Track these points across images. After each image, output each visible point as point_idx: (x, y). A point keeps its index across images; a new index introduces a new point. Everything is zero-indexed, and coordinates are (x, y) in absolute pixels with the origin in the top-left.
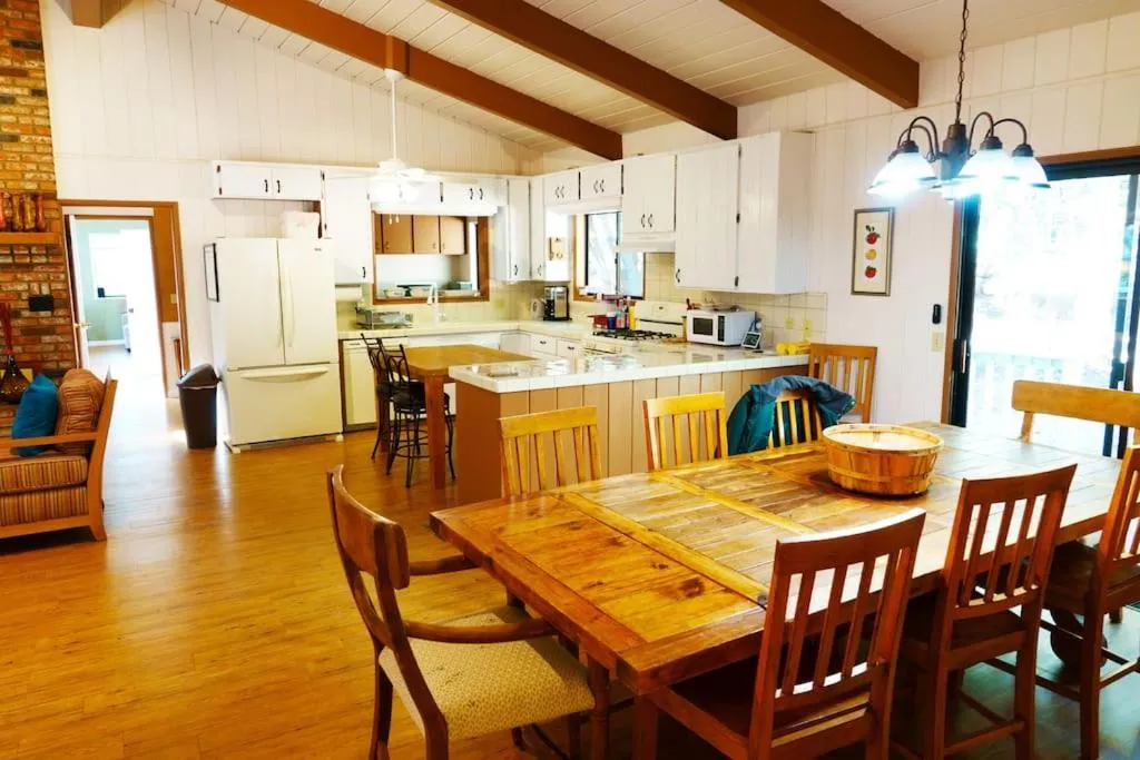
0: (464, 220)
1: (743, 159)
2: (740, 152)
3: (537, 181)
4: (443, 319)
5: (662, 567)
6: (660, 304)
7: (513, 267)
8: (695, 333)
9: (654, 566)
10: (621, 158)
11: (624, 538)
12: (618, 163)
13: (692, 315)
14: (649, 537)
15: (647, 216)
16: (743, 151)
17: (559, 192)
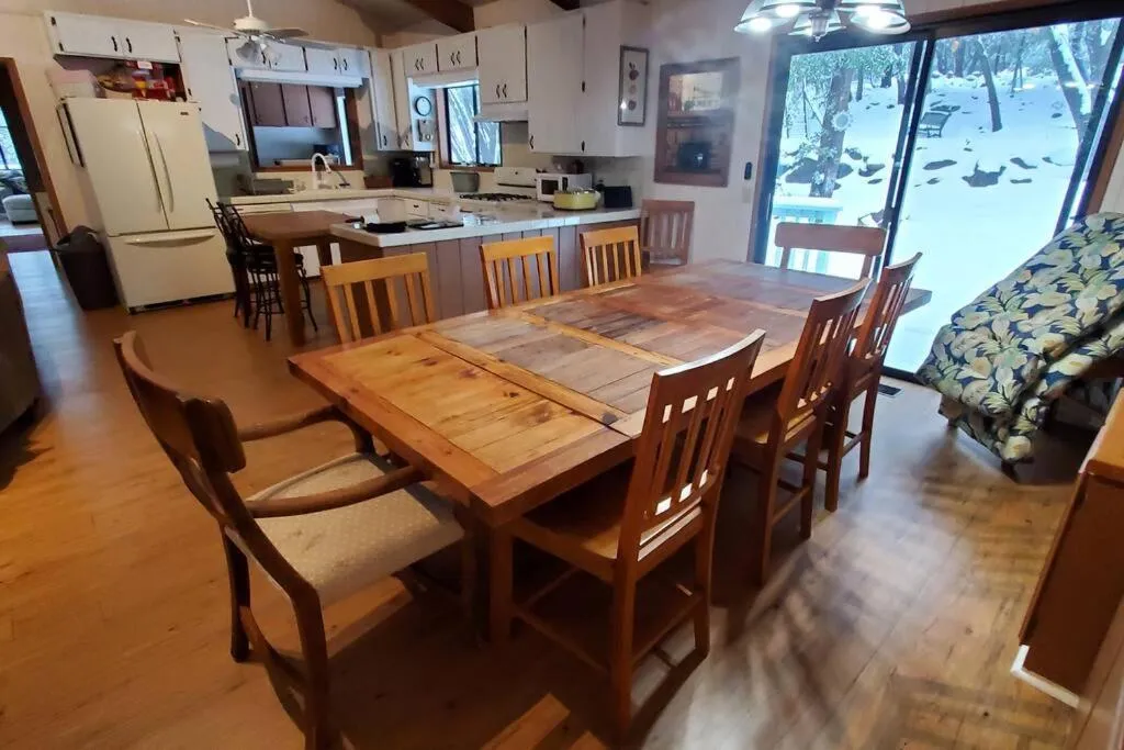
0: (331, 91)
1: (586, 29)
2: (584, 22)
3: (397, 54)
4: (321, 187)
5: (513, 395)
6: (516, 169)
7: (382, 138)
8: (543, 193)
9: (505, 395)
10: (473, 29)
11: (476, 370)
12: (471, 35)
13: (541, 177)
14: (499, 368)
15: (502, 87)
16: (587, 22)
17: (419, 64)
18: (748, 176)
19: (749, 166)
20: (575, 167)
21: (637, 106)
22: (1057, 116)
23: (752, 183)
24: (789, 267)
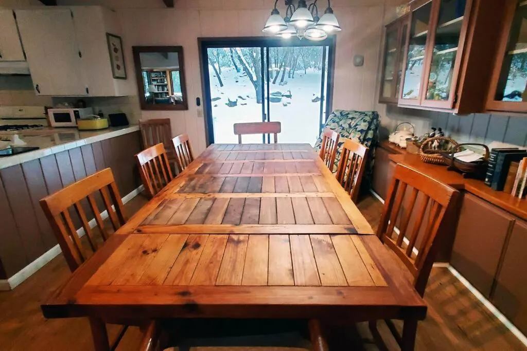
8: (56, 122)
13: (51, 111)
18: (198, 104)
19: (198, 99)
20: (81, 104)
21: (121, 68)
22: (237, 82)
23: (201, 107)
24: (242, 143)
